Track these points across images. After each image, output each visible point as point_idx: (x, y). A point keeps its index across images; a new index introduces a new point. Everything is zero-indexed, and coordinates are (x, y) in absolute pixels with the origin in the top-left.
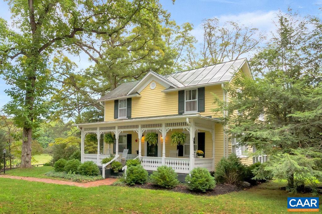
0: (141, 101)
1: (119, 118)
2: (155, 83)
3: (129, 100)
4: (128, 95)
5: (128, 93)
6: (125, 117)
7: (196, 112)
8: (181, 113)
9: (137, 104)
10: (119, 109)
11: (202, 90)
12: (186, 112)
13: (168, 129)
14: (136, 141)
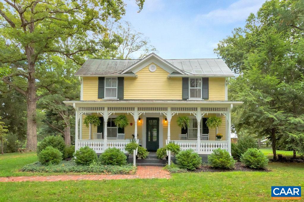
0: (137, 82)
1: (106, 98)
2: (155, 66)
3: (121, 80)
4: (123, 74)
5: (123, 72)
6: (116, 98)
7: (201, 99)
8: (185, 99)
9: (131, 85)
10: (105, 87)
11: (206, 80)
12: (190, 99)
13: (204, 113)
14: (131, 124)
